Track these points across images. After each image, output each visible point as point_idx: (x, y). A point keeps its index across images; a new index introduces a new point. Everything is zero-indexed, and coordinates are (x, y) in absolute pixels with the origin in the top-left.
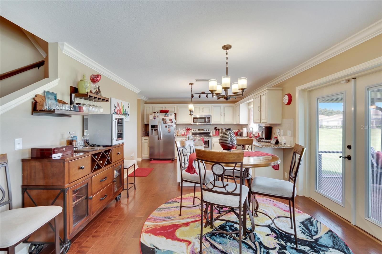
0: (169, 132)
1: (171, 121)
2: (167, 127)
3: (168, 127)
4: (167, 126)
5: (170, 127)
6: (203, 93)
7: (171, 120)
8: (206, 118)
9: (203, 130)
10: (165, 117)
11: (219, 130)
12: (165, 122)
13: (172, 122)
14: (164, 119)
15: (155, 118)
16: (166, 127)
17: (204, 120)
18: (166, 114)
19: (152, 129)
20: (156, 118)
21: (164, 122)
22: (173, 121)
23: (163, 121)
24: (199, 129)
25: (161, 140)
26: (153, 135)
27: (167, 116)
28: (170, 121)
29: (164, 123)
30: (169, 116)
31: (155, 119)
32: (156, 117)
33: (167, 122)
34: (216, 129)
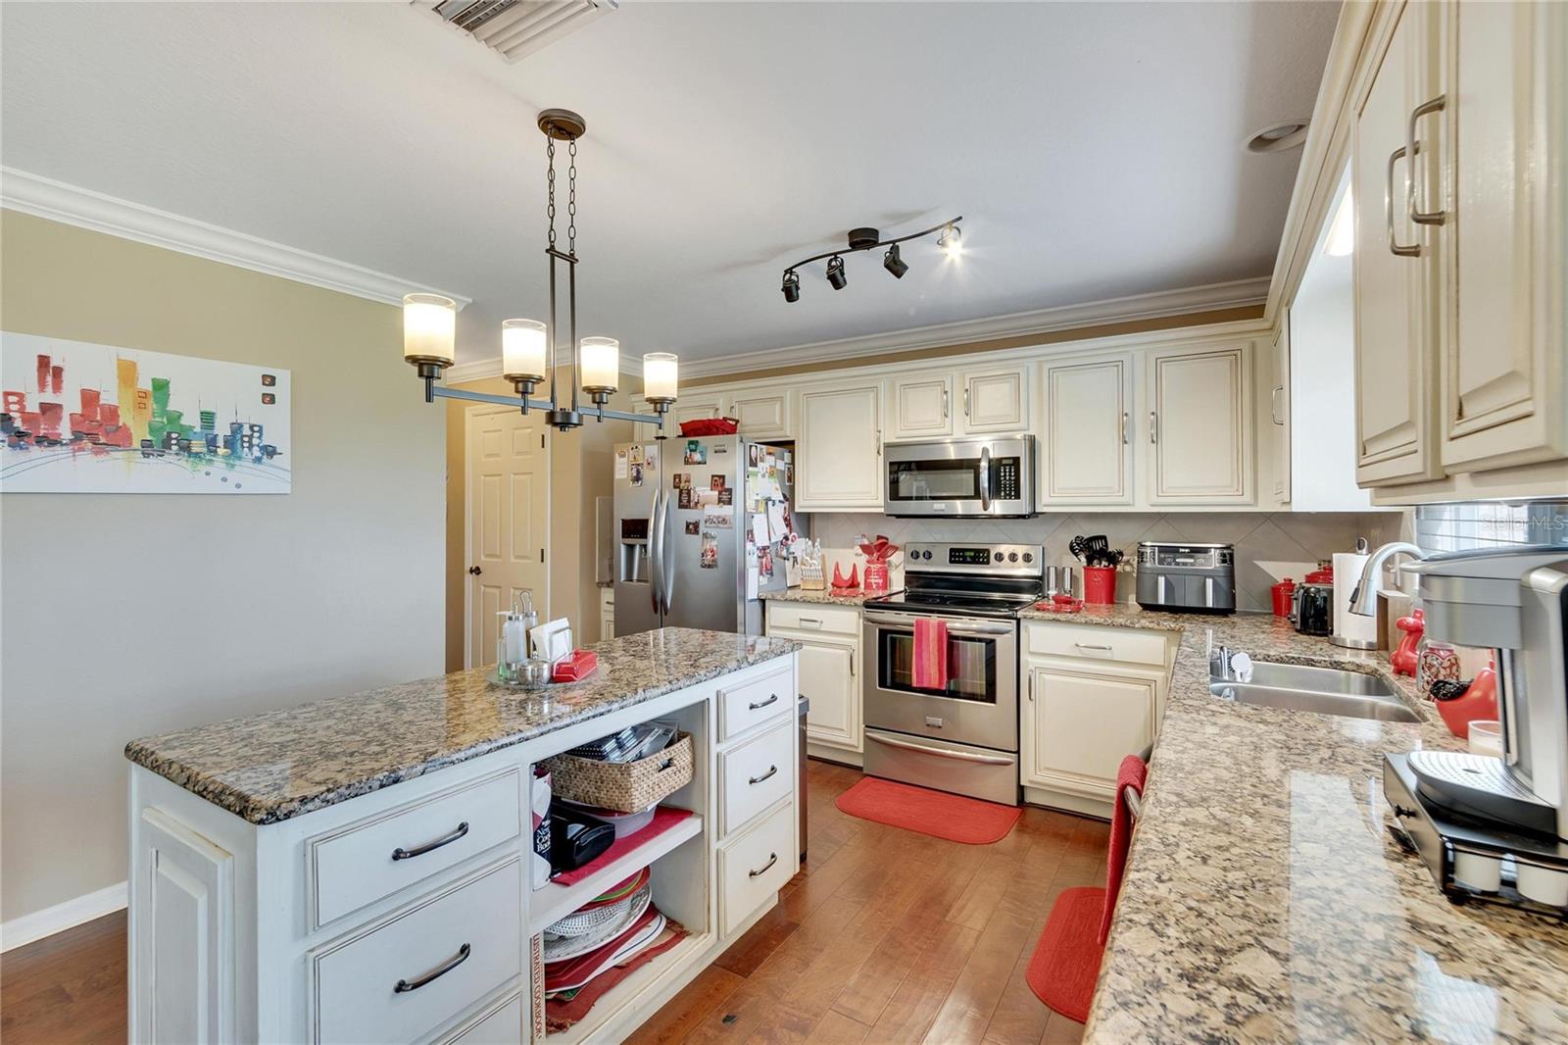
0: (709, 566)
1: (720, 493)
2: (696, 532)
3: (702, 529)
4: (696, 525)
5: (713, 532)
6: (863, 239)
7: (718, 482)
8: (984, 464)
9: (980, 556)
10: (687, 462)
11: (1113, 558)
12: (685, 500)
13: (725, 497)
14: (683, 478)
15: (638, 472)
16: (693, 528)
17: (969, 476)
18: (691, 443)
19: (630, 541)
20: (646, 473)
21: (680, 501)
22: (730, 491)
23: (678, 490)
24: (951, 550)
25: (666, 614)
26: (635, 577)
27: (697, 457)
28: (717, 493)
29: (680, 507)
30: (710, 457)
31: (637, 478)
32: (645, 464)
33: (694, 498)
34: (1093, 549)
